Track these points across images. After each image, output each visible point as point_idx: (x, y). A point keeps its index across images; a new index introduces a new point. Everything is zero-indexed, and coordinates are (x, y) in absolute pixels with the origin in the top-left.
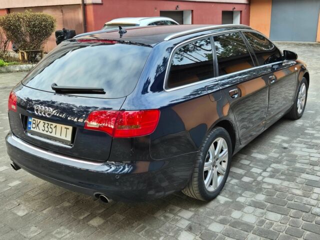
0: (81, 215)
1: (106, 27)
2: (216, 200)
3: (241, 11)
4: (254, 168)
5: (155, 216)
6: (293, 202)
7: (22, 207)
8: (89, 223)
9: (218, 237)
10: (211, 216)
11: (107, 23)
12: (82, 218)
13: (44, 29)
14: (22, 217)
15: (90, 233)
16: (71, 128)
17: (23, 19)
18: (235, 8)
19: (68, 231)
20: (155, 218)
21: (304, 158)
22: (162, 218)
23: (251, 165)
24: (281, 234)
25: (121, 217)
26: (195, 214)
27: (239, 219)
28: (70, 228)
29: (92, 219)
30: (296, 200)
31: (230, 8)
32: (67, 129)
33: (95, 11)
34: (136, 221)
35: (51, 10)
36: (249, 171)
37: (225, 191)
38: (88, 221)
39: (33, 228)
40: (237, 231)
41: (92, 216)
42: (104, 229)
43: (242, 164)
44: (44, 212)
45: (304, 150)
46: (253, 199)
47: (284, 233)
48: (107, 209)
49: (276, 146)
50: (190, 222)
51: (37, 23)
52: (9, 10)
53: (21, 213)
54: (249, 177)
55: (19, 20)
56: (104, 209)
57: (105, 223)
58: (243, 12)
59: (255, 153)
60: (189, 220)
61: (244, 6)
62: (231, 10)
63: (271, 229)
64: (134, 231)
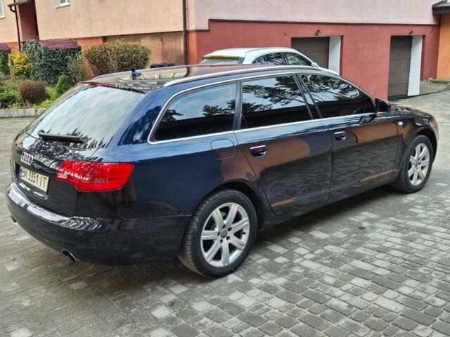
0: (67, 277)
1: (205, 60)
2: (224, 278)
3: (424, 36)
4: (301, 248)
5: (144, 287)
6: (314, 290)
7: (16, 263)
8: (70, 286)
9: (196, 316)
10: (205, 294)
11: (205, 56)
12: (66, 280)
13: (134, 63)
14: (9, 272)
15: (65, 295)
16: (48, 178)
17: (110, 51)
18: (412, 32)
19: (44, 291)
20: (142, 289)
21: (376, 242)
22: (149, 290)
23: (300, 244)
24: (269, 322)
25: (106, 284)
26: (189, 290)
27: (236, 301)
28: (48, 289)
29: (75, 282)
30: (319, 288)
31: (405, 32)
32: (45, 178)
33: (198, 40)
34: (119, 290)
35: (150, 38)
36: (291, 250)
37: (243, 270)
38: (71, 284)
39: (14, 284)
40: (222, 312)
41: (79, 279)
42: (81, 293)
43: (290, 242)
44: (34, 270)
45: (386, 232)
46: (270, 282)
47: (273, 321)
48: (98, 274)
49: (351, 225)
50: (176, 298)
51: (126, 55)
52: (105, 38)
53: (10, 268)
54: (286, 258)
55: (105, 51)
56: (95, 274)
57: (86, 288)
58: (426, 38)
59: (317, 230)
60: (177, 295)
61: (430, 29)
62: (407, 34)
63: (262, 316)
64: (110, 299)
